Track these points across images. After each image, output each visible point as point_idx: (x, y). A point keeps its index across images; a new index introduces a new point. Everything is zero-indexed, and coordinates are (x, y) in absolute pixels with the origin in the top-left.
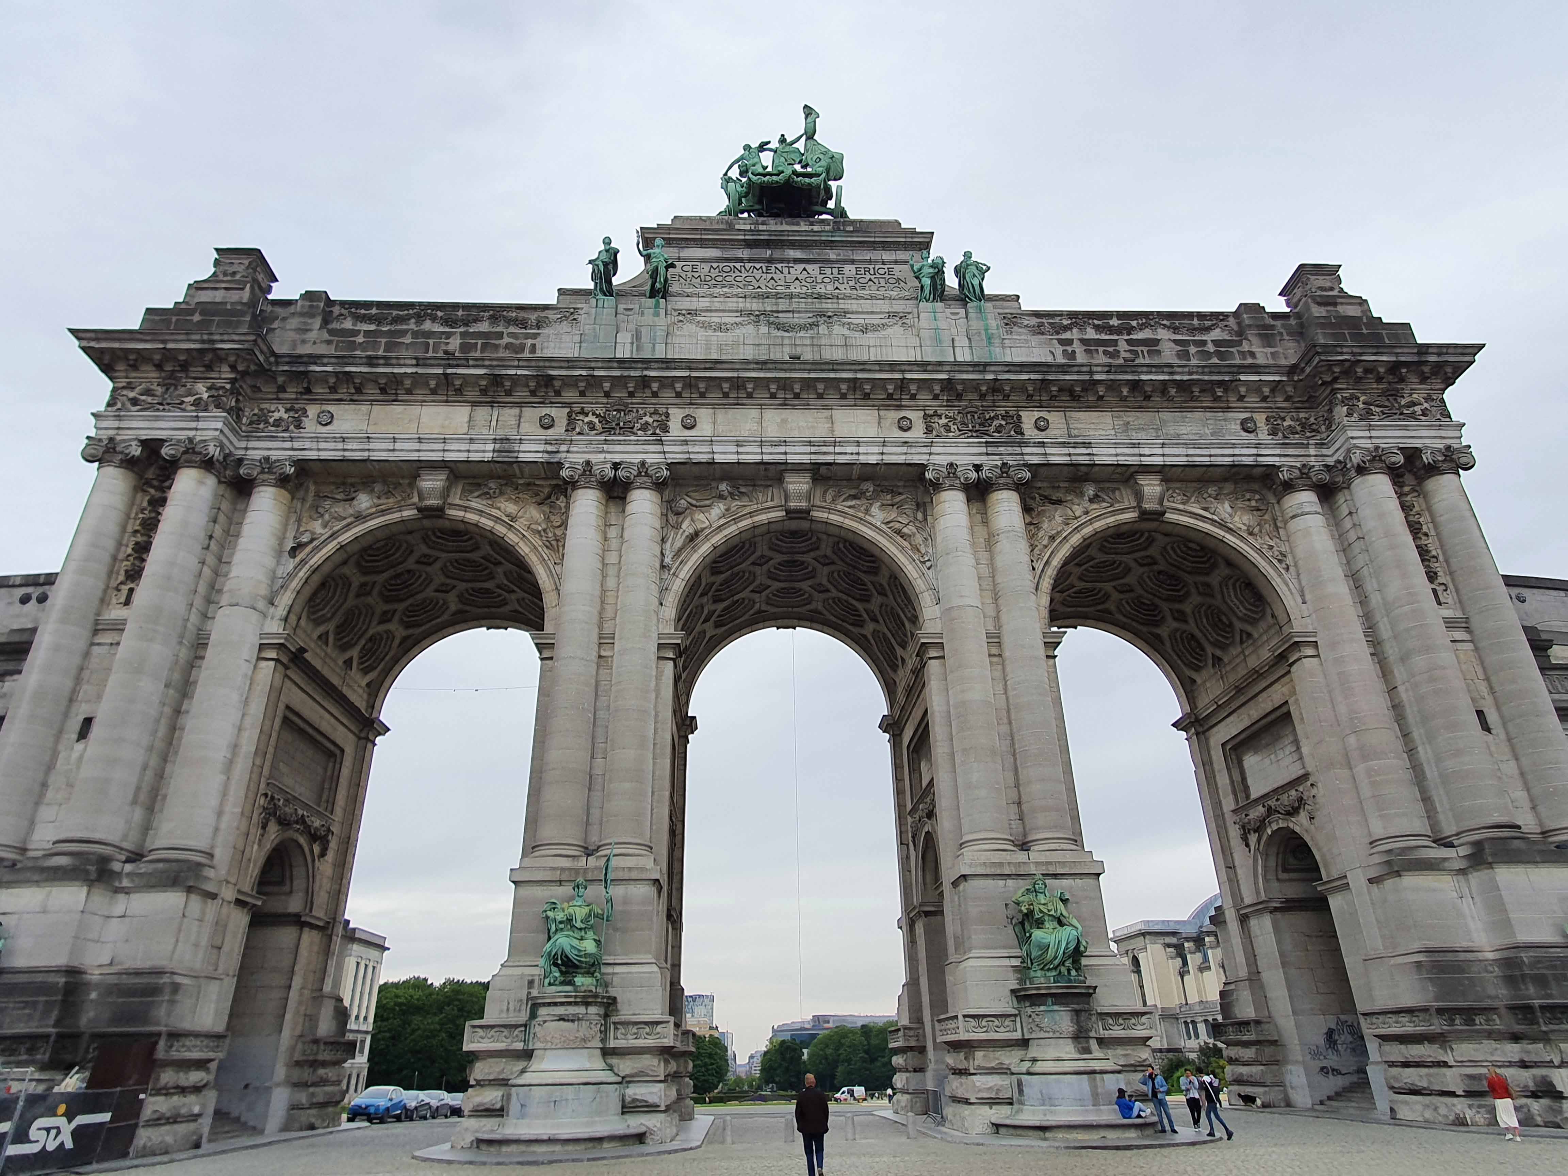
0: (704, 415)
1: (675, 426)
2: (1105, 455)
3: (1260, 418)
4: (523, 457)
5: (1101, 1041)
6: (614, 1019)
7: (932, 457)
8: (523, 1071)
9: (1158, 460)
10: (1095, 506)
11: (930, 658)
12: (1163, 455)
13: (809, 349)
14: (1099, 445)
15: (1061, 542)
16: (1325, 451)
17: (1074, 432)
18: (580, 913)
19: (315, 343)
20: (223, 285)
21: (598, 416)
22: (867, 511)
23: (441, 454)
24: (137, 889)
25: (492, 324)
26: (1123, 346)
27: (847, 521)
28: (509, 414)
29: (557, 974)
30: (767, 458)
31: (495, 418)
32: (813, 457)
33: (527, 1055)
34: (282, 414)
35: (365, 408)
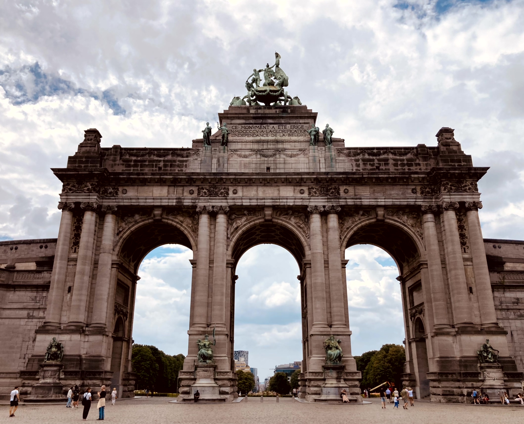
0: (239, 189)
1: (231, 193)
2: (366, 202)
3: (418, 188)
4: (185, 204)
5: (345, 380)
6: (217, 371)
7: (310, 203)
8: (194, 383)
9: (383, 203)
10: (363, 217)
11: (307, 267)
12: (385, 202)
13: (273, 165)
14: (364, 199)
15: (350, 230)
16: (437, 200)
17: (356, 194)
18: (207, 343)
19: (118, 165)
20: (89, 145)
21: (207, 190)
22: (290, 219)
23: (160, 203)
24: (90, 335)
25: (172, 156)
26: (376, 161)
27: (284, 223)
28: (180, 189)
29: (202, 359)
30: (259, 204)
31: (175, 191)
32: (273, 203)
33: (195, 379)
34: (111, 190)
35: (136, 188)
